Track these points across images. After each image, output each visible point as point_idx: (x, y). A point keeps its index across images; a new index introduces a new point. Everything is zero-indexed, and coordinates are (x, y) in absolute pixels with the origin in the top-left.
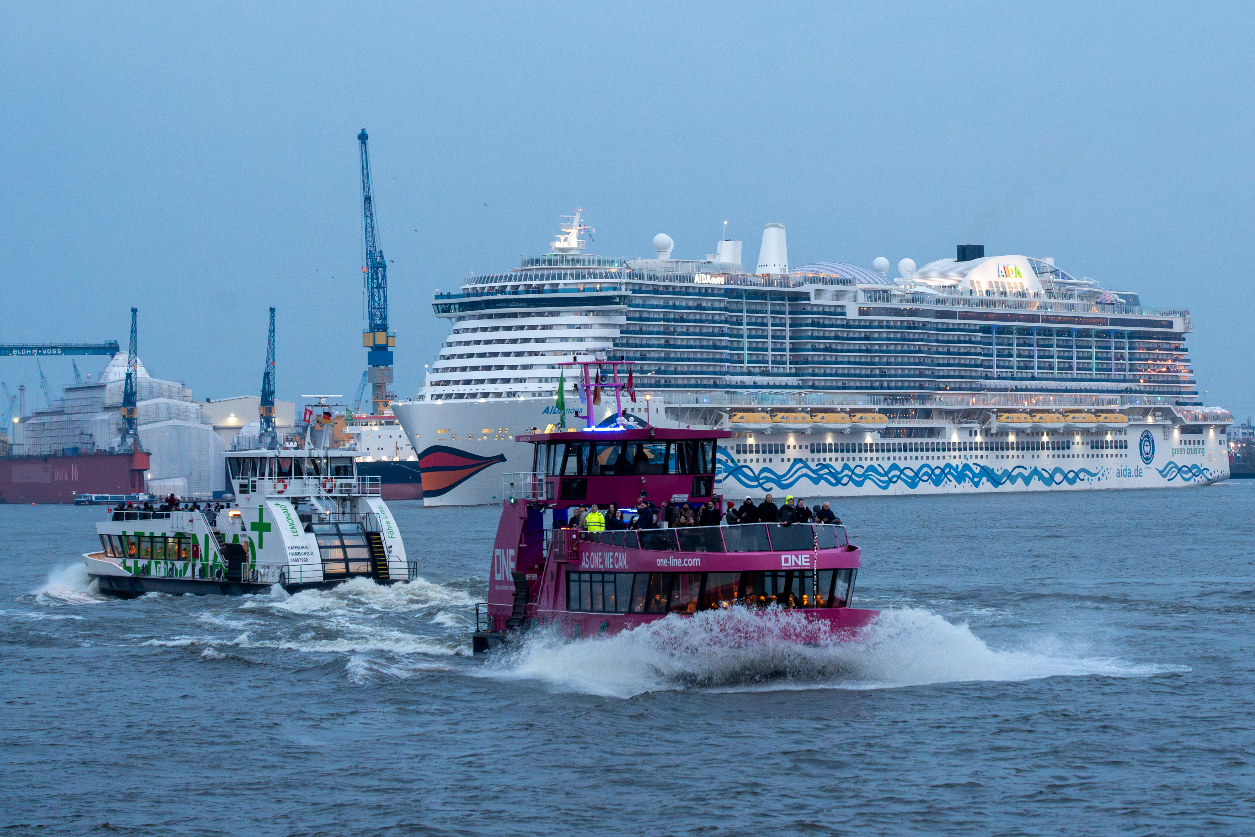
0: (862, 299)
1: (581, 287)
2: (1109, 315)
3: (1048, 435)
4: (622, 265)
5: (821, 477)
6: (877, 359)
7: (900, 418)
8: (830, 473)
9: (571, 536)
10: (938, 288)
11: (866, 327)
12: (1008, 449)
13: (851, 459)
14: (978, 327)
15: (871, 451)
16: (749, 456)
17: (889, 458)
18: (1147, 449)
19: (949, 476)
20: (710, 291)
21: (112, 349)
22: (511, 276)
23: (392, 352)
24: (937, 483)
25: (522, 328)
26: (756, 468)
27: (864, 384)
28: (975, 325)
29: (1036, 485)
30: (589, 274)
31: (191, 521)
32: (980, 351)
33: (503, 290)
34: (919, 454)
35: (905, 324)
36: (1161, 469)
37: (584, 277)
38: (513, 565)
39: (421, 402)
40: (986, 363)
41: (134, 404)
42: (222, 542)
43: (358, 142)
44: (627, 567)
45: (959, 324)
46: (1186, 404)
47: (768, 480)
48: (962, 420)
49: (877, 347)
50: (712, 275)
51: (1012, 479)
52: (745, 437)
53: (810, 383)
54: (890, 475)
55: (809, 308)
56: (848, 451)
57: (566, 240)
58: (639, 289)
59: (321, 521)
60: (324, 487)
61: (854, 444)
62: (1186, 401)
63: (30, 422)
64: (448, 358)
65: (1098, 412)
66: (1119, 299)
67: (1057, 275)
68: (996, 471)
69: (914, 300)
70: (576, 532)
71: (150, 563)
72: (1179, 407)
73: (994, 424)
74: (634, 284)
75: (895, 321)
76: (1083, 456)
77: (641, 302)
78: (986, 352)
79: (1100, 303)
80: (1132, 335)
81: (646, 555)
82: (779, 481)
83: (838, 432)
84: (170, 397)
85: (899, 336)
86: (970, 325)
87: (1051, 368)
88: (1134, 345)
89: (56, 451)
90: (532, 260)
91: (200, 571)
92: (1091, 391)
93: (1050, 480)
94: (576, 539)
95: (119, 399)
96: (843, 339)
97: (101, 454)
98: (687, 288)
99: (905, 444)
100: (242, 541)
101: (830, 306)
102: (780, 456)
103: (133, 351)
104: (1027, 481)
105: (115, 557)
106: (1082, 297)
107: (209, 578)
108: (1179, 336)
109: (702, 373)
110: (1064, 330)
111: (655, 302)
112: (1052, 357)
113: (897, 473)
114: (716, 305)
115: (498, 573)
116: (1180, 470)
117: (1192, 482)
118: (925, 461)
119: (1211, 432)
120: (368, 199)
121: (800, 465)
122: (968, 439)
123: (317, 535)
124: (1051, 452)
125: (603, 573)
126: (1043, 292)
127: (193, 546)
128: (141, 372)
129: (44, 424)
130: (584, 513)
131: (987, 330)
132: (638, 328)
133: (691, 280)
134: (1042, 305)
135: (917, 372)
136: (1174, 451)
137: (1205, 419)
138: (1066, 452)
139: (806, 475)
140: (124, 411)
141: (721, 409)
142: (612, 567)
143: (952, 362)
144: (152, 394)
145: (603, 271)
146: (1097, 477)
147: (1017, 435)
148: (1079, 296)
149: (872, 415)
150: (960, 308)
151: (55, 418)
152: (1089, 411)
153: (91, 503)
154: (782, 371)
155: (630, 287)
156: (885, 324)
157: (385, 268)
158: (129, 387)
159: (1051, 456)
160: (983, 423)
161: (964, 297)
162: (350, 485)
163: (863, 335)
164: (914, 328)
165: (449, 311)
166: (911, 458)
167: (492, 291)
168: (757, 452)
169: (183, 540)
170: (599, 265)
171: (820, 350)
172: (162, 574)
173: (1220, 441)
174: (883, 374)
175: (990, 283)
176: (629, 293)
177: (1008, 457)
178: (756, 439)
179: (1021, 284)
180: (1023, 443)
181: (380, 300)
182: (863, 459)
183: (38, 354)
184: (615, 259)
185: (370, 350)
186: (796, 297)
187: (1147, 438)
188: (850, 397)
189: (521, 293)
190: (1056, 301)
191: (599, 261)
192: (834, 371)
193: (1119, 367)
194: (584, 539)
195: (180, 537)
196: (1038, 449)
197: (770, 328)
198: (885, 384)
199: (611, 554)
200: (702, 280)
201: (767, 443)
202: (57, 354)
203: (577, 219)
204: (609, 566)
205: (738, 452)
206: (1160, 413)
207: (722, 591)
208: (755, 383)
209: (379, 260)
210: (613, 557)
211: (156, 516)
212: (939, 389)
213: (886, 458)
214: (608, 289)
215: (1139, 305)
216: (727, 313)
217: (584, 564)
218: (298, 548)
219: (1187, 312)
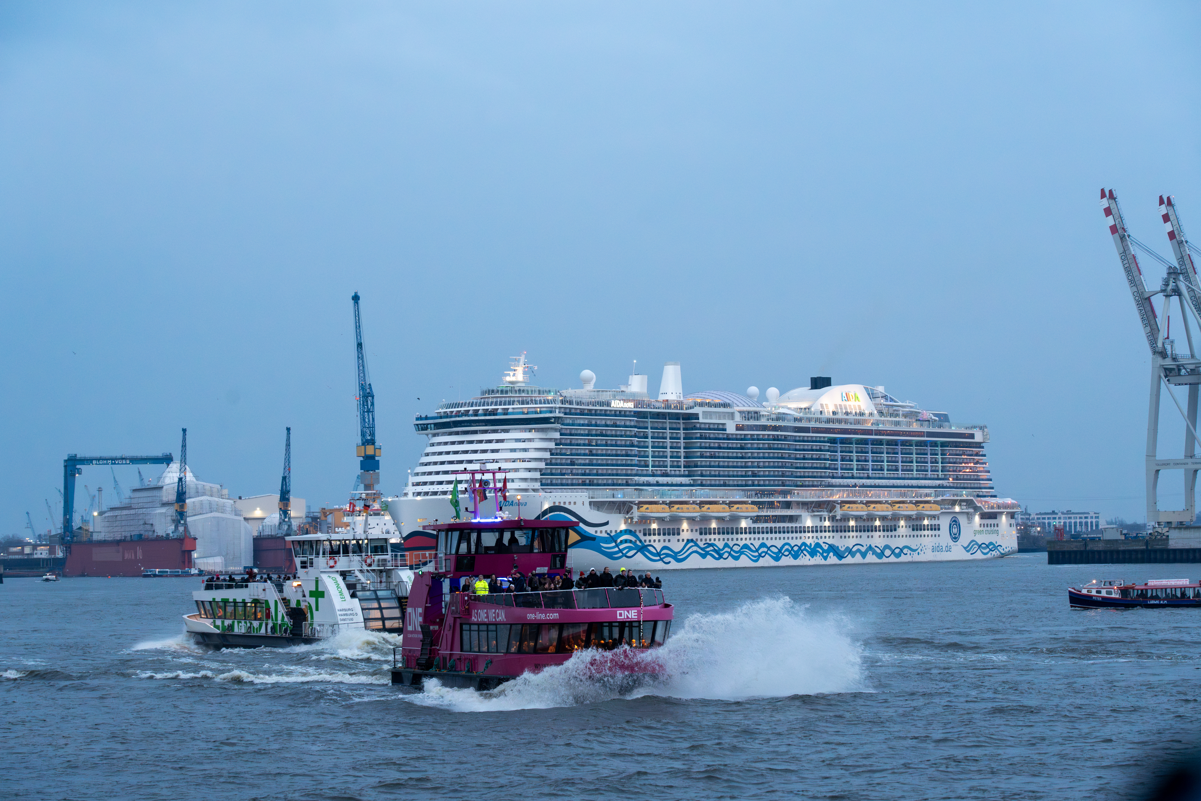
0: (738, 418)
1: (526, 411)
2: (925, 429)
3: (879, 520)
4: (556, 394)
5: (707, 553)
6: (750, 464)
7: (767, 508)
8: (715, 550)
9: (464, 598)
10: (796, 410)
11: (742, 440)
12: (849, 531)
13: (730, 539)
14: (826, 439)
15: (746, 533)
16: (652, 538)
17: (759, 539)
18: (955, 531)
19: (805, 552)
20: (623, 413)
21: (167, 460)
22: (473, 403)
23: (378, 461)
24: (795, 557)
25: (481, 442)
26: (658, 546)
27: (740, 483)
28: (824, 437)
29: (871, 558)
30: (532, 401)
31: (264, 590)
32: (828, 457)
33: (466, 413)
34: (782, 535)
35: (771, 437)
36: (965, 546)
37: (528, 403)
38: (421, 619)
39: (405, 498)
40: (833, 466)
41: (184, 501)
42: (288, 605)
43: (352, 302)
44: (505, 620)
45: (812, 437)
46: (985, 496)
47: (668, 555)
48: (814, 509)
49: (750, 455)
50: (624, 401)
51: (852, 554)
52: (650, 523)
53: (699, 482)
54: (760, 552)
55: (698, 426)
56: (728, 533)
57: (514, 375)
58: (568, 412)
59: (364, 589)
60: (366, 562)
61: (732, 528)
62: (985, 494)
63: (107, 515)
64: (426, 465)
65: (917, 503)
66: (933, 417)
67: (886, 399)
68: (840, 548)
69: (778, 419)
70: (468, 595)
71: (233, 622)
72: (979, 499)
73: (839, 512)
74: (565, 408)
75: (764, 435)
76: (906, 536)
77: (571, 422)
78: (832, 457)
79: (919, 420)
80: (943, 444)
81: (519, 611)
82: (675, 556)
83: (720, 519)
84: (211, 496)
85: (766, 446)
86: (820, 437)
87: (882, 470)
88: (945, 452)
89: (125, 537)
90: (489, 391)
91: (272, 628)
92: (912, 487)
93: (881, 555)
94: (468, 600)
95: (173, 497)
96: (724, 448)
97: (159, 539)
98: (606, 410)
99: (771, 528)
100: (303, 605)
101: (714, 424)
102: (677, 537)
103: (184, 460)
104: (864, 555)
105: (207, 618)
106: (905, 415)
107: (278, 634)
108: (979, 445)
109: (617, 475)
110: (892, 440)
111: (582, 422)
112: (883, 461)
113: (765, 550)
114: (628, 423)
115: (410, 625)
116: (980, 546)
117: (989, 555)
118: (786, 541)
119: (1004, 518)
120: (360, 345)
121: (691, 544)
122: (819, 524)
123: (360, 600)
124: (882, 533)
125: (487, 625)
126: (876, 412)
127: (266, 609)
128: (189, 477)
129: (116, 516)
130: (474, 581)
131: (833, 441)
132: (568, 441)
133: (609, 404)
134: (875, 422)
135: (780, 473)
136: (976, 532)
137: (999, 507)
138: (893, 533)
139: (696, 552)
140: (176, 506)
141: (631, 502)
142: (494, 620)
143: (806, 465)
144: (198, 494)
145: (542, 399)
146: (917, 552)
147: (856, 521)
148: (903, 415)
149: (746, 506)
150: (812, 425)
151: (125, 512)
152: (911, 502)
153: (155, 576)
154: (677, 473)
155: (563, 410)
156: (756, 437)
157: (373, 397)
158: (180, 488)
159: (882, 536)
160: (831, 511)
161: (816, 416)
162: (385, 560)
163: (739, 446)
164: (778, 440)
165: (426, 429)
166: (776, 538)
167: (458, 414)
168: (659, 534)
169: (258, 605)
170: (539, 394)
171: (706, 457)
172: (243, 631)
173: (1011, 524)
174: (754, 475)
175: (836, 406)
176: (562, 415)
177: (849, 537)
178: (658, 525)
179: (859, 406)
180: (860, 526)
181: (369, 421)
182: (739, 539)
183: (112, 464)
184: (551, 389)
185: (362, 459)
186: (690, 417)
187: (955, 523)
188: (730, 493)
189: (481, 415)
190: (886, 419)
191: (539, 391)
192: (717, 473)
193: (934, 468)
194: (473, 600)
195: (256, 602)
196: (872, 531)
197: (668, 440)
198: (756, 483)
199: (494, 611)
200: (617, 404)
201: (667, 527)
202: (126, 464)
203: (522, 359)
204: (492, 619)
205: (645, 535)
206: (965, 504)
207: (573, 638)
208: (657, 482)
209: (368, 391)
210: (495, 613)
211: (238, 586)
212: (797, 486)
213: (757, 539)
214: (546, 412)
215: (949, 422)
216: (636, 429)
217: (473, 618)
218: (345, 610)
219: (986, 427)
